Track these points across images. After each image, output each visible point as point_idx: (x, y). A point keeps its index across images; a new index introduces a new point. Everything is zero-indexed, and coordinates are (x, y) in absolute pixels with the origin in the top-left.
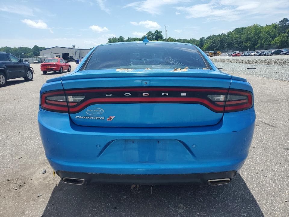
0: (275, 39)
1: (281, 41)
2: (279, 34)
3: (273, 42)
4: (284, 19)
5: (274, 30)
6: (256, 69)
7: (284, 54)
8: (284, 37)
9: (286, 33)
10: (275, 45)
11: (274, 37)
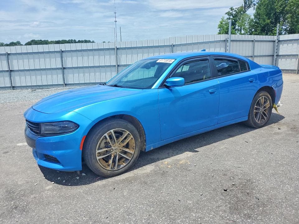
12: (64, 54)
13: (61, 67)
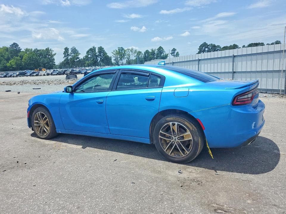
0: (10, 62)
1: (16, 63)
2: (12, 57)
3: (8, 65)
4: (14, 44)
5: (7, 53)
6: (40, 89)
7: (28, 75)
8: (17, 60)
9: (19, 57)
10: (11, 67)
11: (8, 60)
12: (236, 59)
13: (232, 71)
